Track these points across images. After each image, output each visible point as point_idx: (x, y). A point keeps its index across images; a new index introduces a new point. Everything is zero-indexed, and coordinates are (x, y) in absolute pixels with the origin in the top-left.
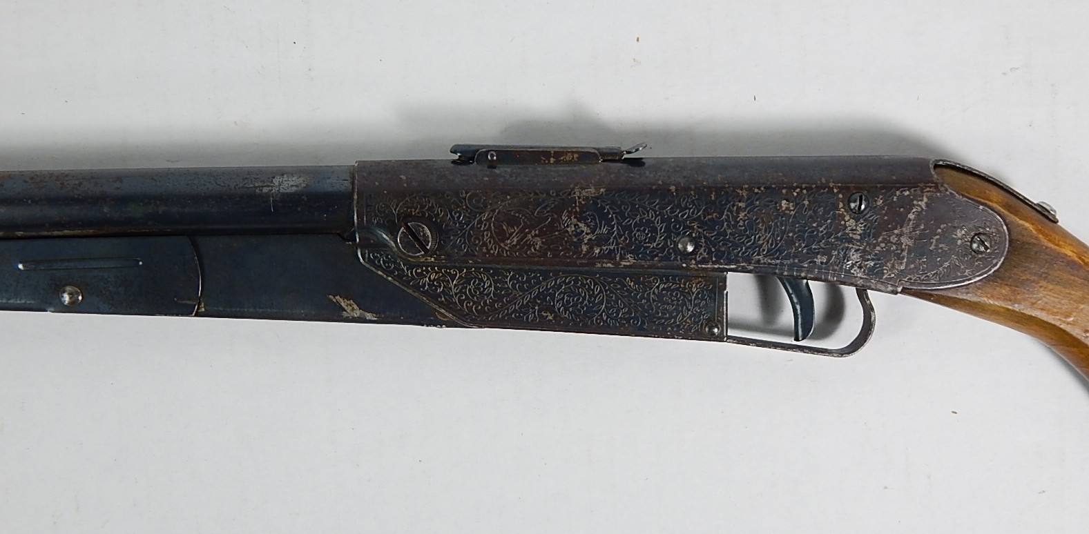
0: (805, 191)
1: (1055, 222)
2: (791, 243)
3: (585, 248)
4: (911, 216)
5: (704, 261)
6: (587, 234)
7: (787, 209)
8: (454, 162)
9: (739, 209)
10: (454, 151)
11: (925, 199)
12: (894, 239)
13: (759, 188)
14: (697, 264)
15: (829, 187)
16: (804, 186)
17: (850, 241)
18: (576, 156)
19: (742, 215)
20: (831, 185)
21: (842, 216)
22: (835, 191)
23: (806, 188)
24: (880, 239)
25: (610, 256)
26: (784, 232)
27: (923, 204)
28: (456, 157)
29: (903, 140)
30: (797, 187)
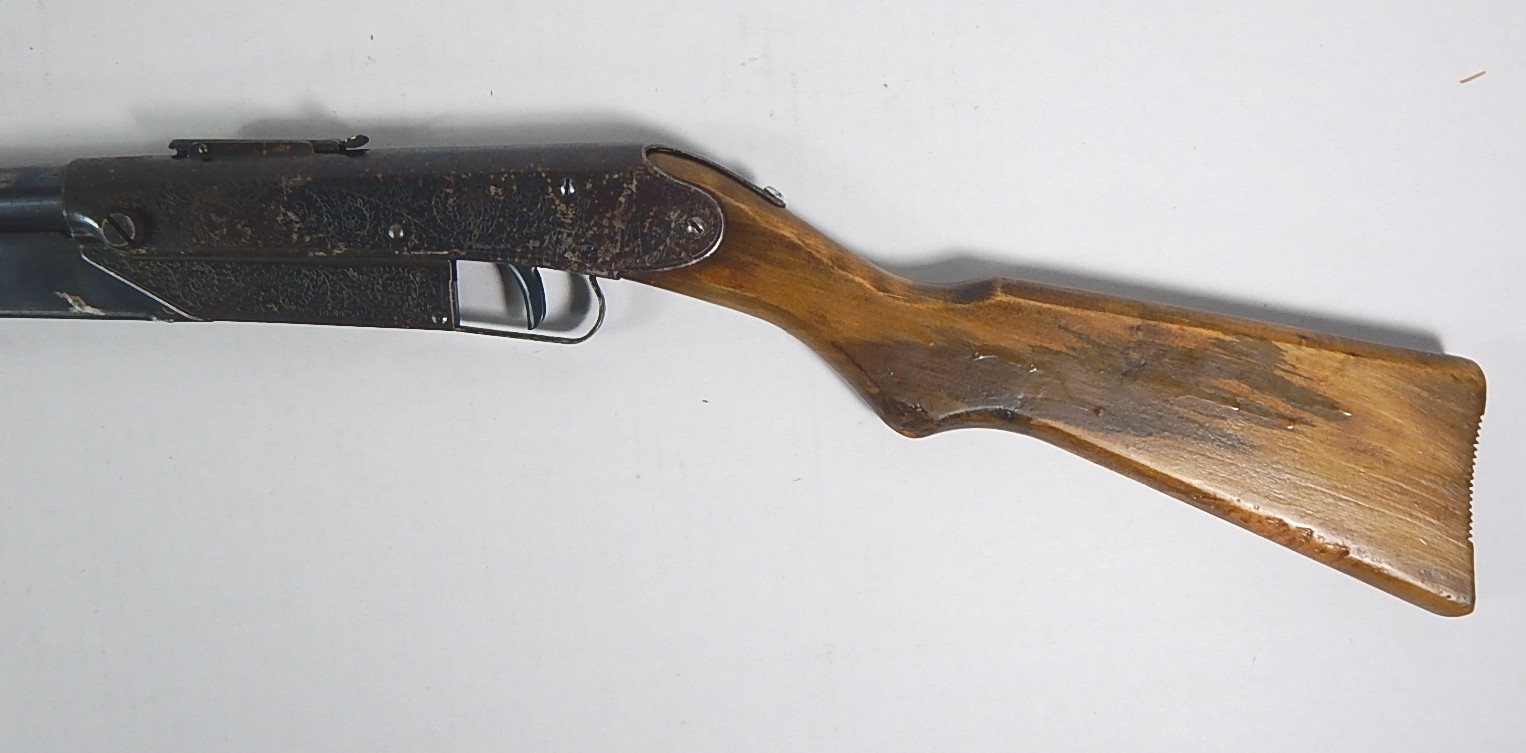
0: (513, 177)
1: (784, 206)
2: (501, 228)
3: (295, 236)
4: (622, 199)
5: (416, 248)
6: (297, 223)
7: (496, 194)
8: (174, 157)
9: (447, 196)
10: (172, 146)
11: (635, 182)
12: (605, 222)
13: (467, 175)
14: (409, 250)
15: (537, 172)
16: (511, 171)
17: (562, 225)
18: (288, 147)
19: (451, 201)
20: (540, 169)
21: (552, 201)
22: (544, 175)
23: (514, 173)
24: (592, 223)
25: (320, 244)
26: (493, 218)
27: (633, 187)
28: (174, 152)
29: (642, 130)
30: (504, 173)
